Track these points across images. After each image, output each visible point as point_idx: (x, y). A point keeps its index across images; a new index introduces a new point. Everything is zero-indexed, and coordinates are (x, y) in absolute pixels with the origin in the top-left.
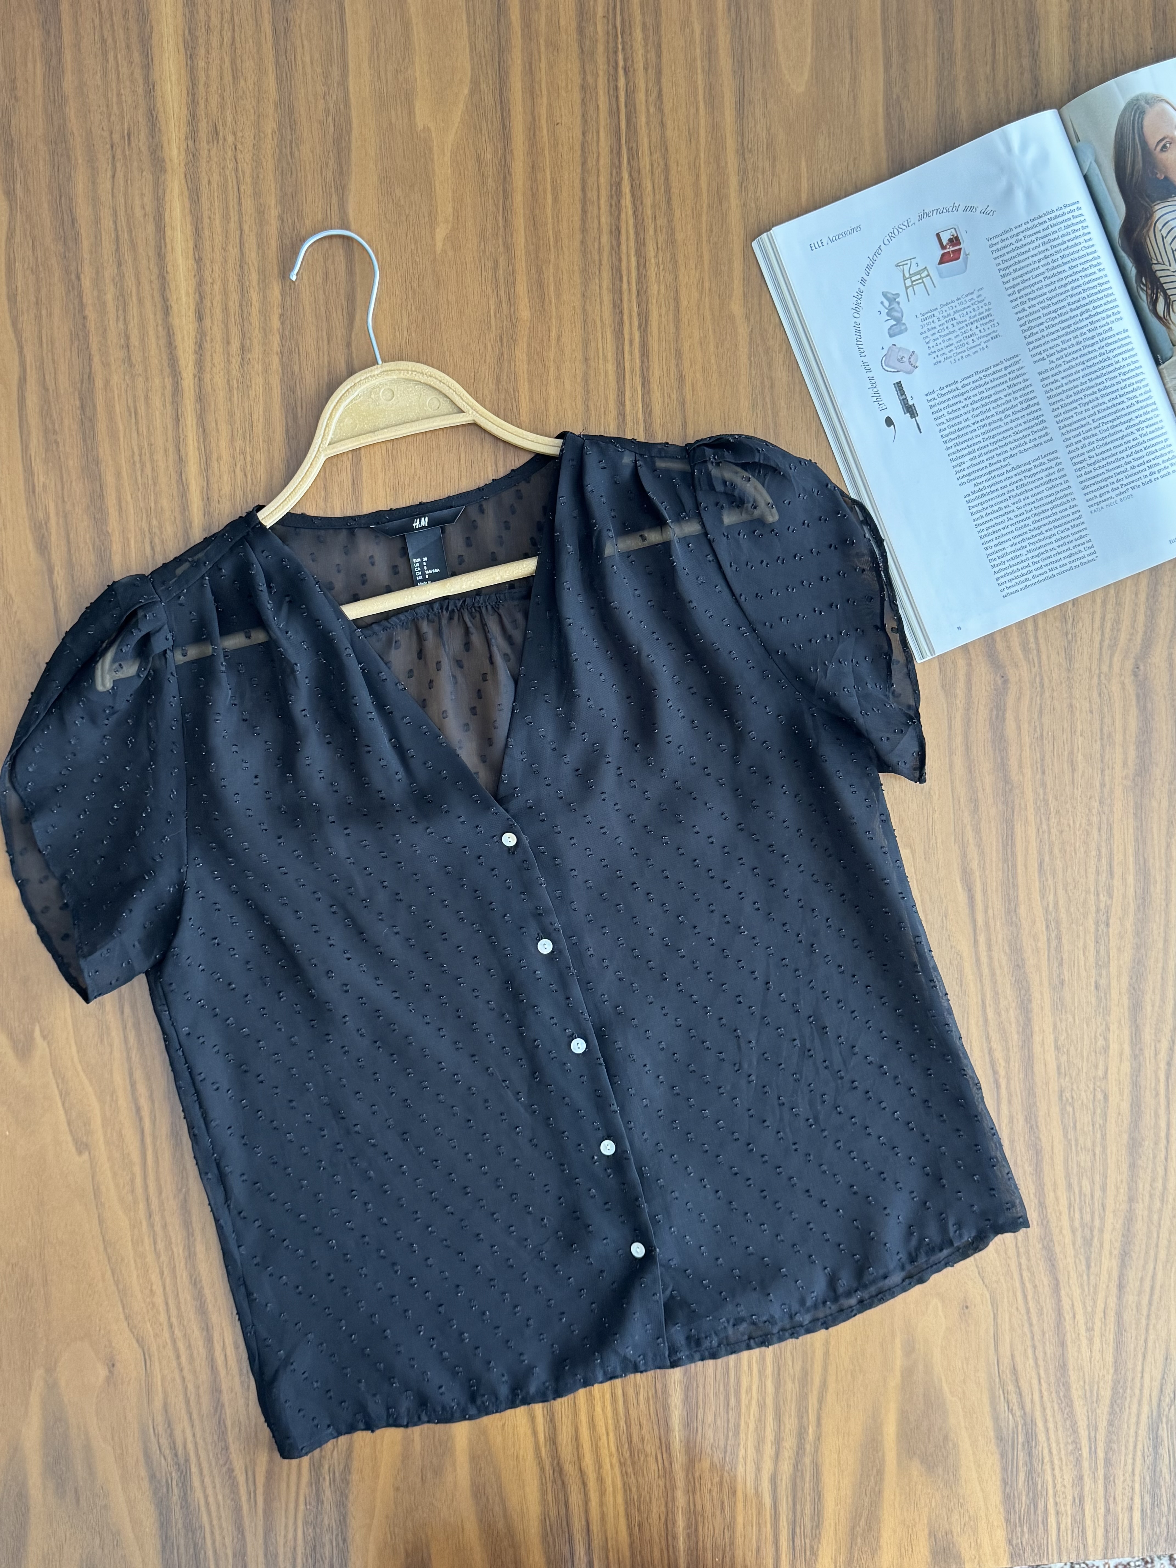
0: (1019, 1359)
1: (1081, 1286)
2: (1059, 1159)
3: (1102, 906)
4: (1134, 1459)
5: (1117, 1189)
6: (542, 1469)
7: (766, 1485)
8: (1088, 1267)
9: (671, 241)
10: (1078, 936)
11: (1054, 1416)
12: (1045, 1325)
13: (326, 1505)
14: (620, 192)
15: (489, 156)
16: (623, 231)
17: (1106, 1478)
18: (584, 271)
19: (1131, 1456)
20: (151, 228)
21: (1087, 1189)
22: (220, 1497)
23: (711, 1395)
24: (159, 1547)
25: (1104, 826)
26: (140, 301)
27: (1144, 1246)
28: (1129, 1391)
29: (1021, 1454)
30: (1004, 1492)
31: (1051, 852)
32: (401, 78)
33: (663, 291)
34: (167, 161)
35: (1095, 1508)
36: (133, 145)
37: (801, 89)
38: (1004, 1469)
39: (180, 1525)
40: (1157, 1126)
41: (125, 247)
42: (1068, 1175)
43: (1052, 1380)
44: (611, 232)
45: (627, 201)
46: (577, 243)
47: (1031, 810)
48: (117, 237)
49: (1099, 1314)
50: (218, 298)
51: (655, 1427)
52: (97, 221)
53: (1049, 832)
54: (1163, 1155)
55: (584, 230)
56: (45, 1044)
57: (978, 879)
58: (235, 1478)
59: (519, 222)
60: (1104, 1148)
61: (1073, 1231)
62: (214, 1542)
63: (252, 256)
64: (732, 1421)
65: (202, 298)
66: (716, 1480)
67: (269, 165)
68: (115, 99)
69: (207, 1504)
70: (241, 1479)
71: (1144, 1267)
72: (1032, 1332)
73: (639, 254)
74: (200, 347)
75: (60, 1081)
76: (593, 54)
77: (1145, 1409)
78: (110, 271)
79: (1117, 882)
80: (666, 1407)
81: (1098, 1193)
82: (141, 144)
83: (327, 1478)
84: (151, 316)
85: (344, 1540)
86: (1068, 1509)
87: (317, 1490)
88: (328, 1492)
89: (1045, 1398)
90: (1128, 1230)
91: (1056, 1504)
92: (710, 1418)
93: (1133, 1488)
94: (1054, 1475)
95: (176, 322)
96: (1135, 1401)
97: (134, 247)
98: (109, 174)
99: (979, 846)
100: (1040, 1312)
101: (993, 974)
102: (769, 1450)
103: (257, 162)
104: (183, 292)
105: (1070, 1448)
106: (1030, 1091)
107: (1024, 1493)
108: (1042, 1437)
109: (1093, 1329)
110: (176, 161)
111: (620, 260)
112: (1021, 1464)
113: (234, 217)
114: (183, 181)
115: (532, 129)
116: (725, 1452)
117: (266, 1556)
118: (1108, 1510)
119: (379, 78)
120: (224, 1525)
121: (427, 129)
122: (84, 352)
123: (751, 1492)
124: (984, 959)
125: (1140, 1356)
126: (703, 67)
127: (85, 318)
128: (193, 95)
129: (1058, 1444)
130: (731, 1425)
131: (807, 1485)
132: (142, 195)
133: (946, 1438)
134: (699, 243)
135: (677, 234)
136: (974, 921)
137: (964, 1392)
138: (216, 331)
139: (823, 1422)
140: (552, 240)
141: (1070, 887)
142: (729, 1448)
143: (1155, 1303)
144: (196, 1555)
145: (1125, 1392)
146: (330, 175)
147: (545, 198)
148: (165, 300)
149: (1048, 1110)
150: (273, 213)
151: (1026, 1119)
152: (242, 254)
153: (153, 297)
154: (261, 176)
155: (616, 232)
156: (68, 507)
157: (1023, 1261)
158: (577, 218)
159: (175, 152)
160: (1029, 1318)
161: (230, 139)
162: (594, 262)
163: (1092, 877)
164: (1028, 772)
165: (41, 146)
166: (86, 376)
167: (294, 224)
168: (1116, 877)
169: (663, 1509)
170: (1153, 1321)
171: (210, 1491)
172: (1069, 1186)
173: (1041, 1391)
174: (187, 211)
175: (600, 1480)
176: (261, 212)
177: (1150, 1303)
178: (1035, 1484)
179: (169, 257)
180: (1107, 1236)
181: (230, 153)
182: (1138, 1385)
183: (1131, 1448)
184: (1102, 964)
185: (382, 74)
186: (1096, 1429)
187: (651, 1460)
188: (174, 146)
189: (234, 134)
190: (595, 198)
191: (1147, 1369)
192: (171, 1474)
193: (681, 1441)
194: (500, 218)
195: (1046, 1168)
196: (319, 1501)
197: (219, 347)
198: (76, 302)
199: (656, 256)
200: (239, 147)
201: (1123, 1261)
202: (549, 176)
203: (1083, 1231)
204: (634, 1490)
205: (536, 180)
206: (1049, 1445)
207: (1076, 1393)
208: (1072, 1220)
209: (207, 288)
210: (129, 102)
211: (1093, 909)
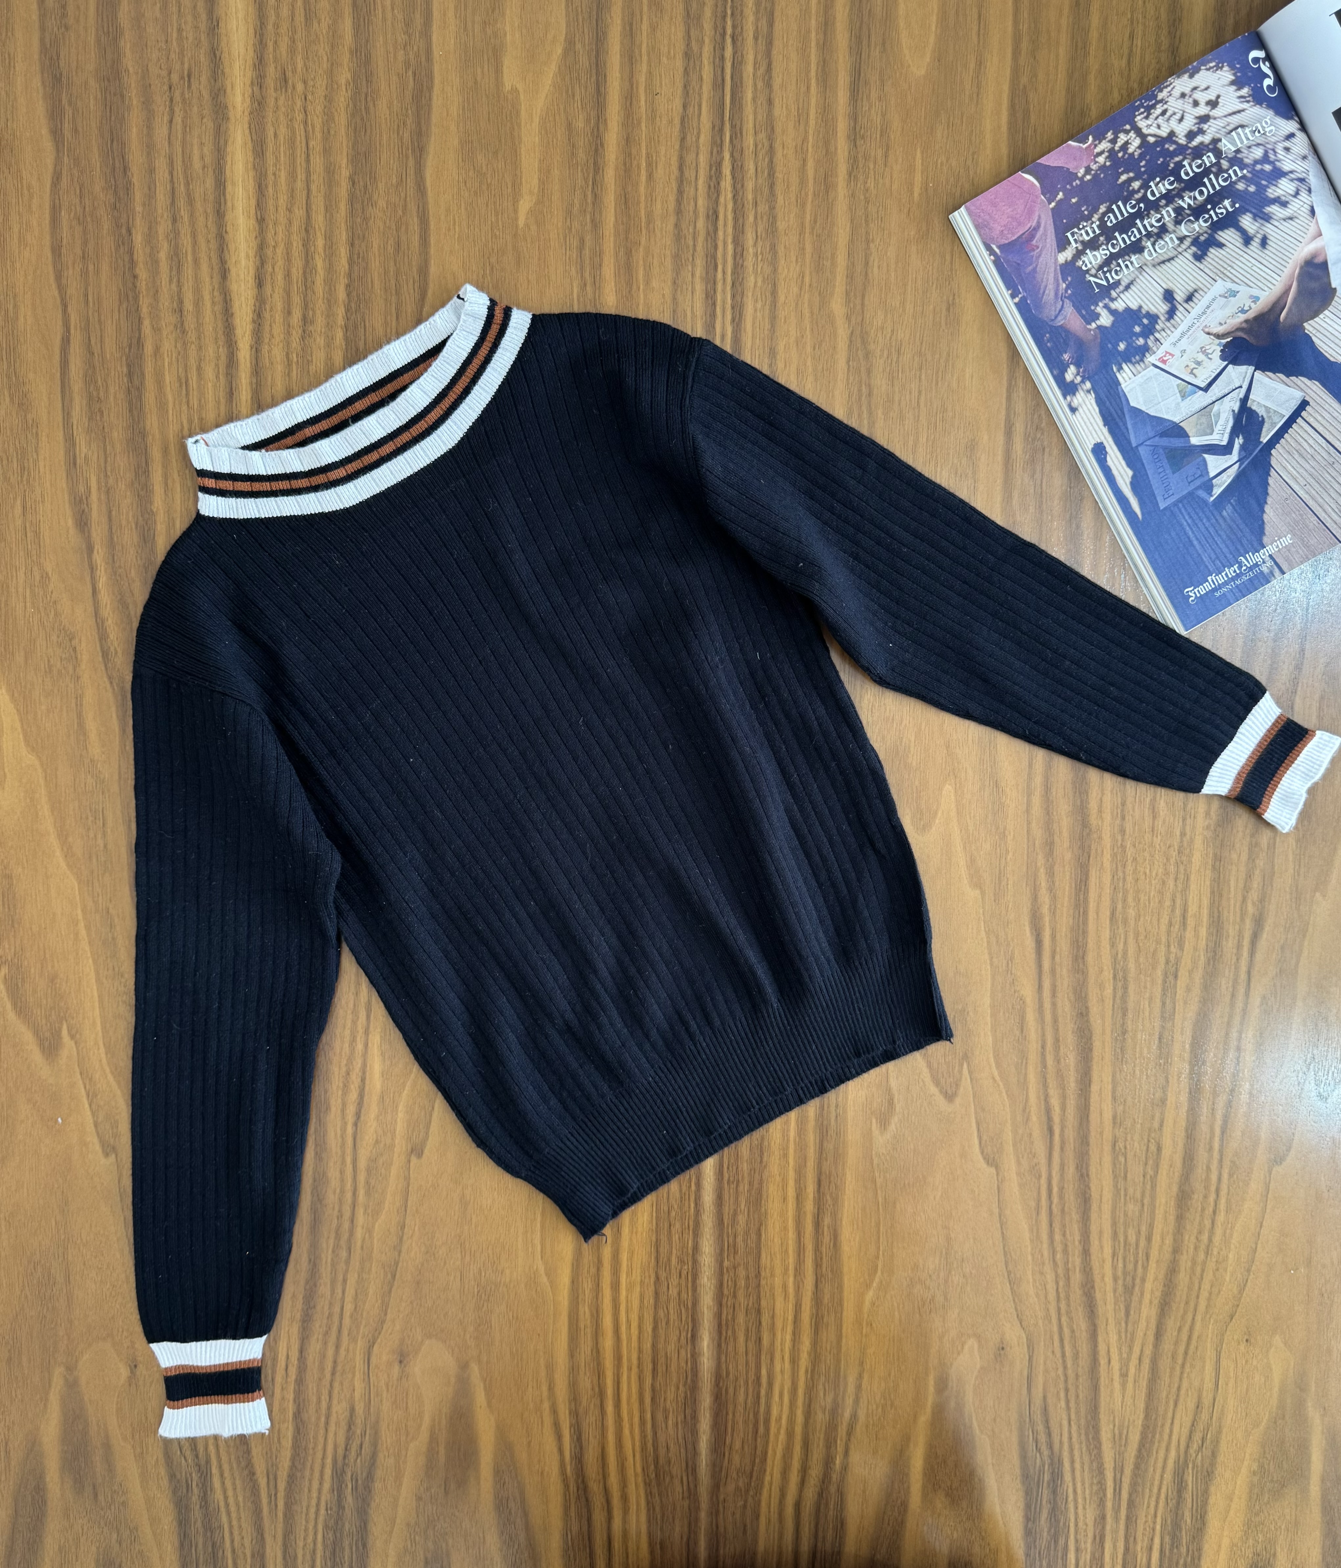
0: (1050, 1401)
1: (1119, 1332)
2: (1107, 1208)
3: (1172, 957)
4: (1157, 1502)
5: (1163, 1239)
6: (566, 1486)
7: (789, 1510)
8: (1127, 1314)
9: (772, 230)
10: (1145, 987)
11: (1081, 1457)
12: (1080, 1369)
13: (348, 1512)
14: (720, 173)
15: (580, 124)
16: (721, 216)
17: (1128, 1518)
18: (677, 257)
19: (1154, 1499)
20: (210, 182)
21: (1132, 1239)
22: (240, 1499)
23: (741, 1423)
24: (177, 1544)
25: (1181, 876)
26: (196, 261)
27: (1184, 1297)
28: (1157, 1436)
29: (1045, 1492)
30: (1026, 1527)
31: (1125, 900)
32: (489, 31)
33: (759, 284)
34: (230, 108)
35: (1115, 1547)
36: (193, 87)
37: (923, 72)
38: (1028, 1507)
39: (199, 1524)
40: (1208, 1179)
41: (182, 203)
42: (1114, 1224)
43: (1083, 1422)
44: (708, 216)
45: (727, 183)
46: (670, 227)
47: (1107, 856)
48: (173, 189)
49: (1134, 1361)
50: (280, 263)
51: (682, 1450)
52: (151, 171)
53: (1124, 879)
54: (1211, 1209)
55: (679, 212)
56: (72, 1043)
57: (1047, 924)
58: (256, 1480)
59: (610, 199)
60: (1153, 1198)
61: (1115, 1279)
62: (232, 1541)
63: (319, 219)
64: (759, 1449)
65: (263, 263)
66: (740, 1503)
67: (342, 119)
68: (175, 35)
69: (227, 1505)
70: (262, 1482)
71: (1183, 1317)
72: (1066, 1375)
73: (738, 242)
74: (259, 316)
75: (87, 1082)
76: (699, 18)
77: (1173, 1454)
78: (163, 228)
79: (1189, 934)
80: (694, 1432)
81: (1143, 1243)
82: (202, 87)
83: (350, 1486)
84: (207, 279)
85: (364, 1546)
86: (1088, 1546)
87: (339, 1496)
88: (350, 1499)
89: (1074, 1440)
90: (1170, 1281)
91: (1077, 1541)
92: (737, 1445)
93: (1154, 1530)
94: (1076, 1513)
95: (234, 287)
96: (1164, 1445)
97: (191, 201)
98: (166, 118)
99: (1051, 889)
100: (1076, 1356)
101: (1055, 1021)
102: (794, 1478)
103: (329, 117)
104: (243, 255)
105: (1095, 1488)
106: (1084, 1140)
107: (1046, 1530)
108: (1068, 1477)
109: (1127, 1375)
110: (239, 108)
111: (716, 247)
112: (1044, 1502)
113: (301, 175)
114: (247, 131)
115: (629, 98)
116: (751, 1477)
117: (284, 1558)
118: (1127, 1549)
119: (465, 29)
120: (244, 1525)
121: (515, 90)
122: (134, 316)
123: (774, 1517)
124: (1047, 1005)
125: (1172, 1403)
126: (817, 40)
127: (135, 277)
128: (262, 35)
129: (1083, 1484)
130: (759, 1452)
131: (831, 1513)
132: (202, 144)
133: (972, 1473)
134: (802, 233)
135: (779, 223)
136: (1040, 966)
137: (993, 1431)
138: (277, 300)
139: (851, 1452)
140: (643, 220)
141: (1142, 937)
142: (755, 1474)
143: (1191, 1352)
144: (214, 1554)
145: (1153, 1437)
146: (406, 135)
147: (639, 175)
148: (223, 262)
149: (1100, 1159)
150: (345, 173)
151: (1077, 1167)
152: (308, 217)
153: (210, 258)
154: (332, 132)
155: (713, 216)
156: (111, 481)
157: (1063, 1306)
158: (672, 198)
159: (238, 99)
160: (1064, 1362)
161: (300, 87)
162: (688, 247)
163: (1164, 928)
164: (1107, 817)
165: (92, 83)
166: (135, 341)
167: (366, 187)
168: (1189, 928)
169: (686, 1529)
170: (1187, 1369)
171: (230, 1493)
172: (1115, 1235)
173: (1070, 1433)
174: (250, 166)
175: (625, 1498)
176: (330, 171)
177: (1186, 1353)
178: (1057, 1521)
179: (229, 217)
180: (1148, 1286)
181: (299, 103)
182: (1167, 1430)
183: (1155, 1490)
184: (1167, 1016)
185: (469, 24)
186: (1122, 1472)
187: (677, 1482)
188: (238, 91)
189: (305, 82)
190: (693, 179)
191: (1178, 1416)
192: (191, 1474)
193: (707, 1465)
194: (589, 193)
195: (1094, 1216)
196: (340, 1506)
197: (279, 317)
198: (127, 259)
199: (755, 244)
200: (309, 97)
201: (1163, 1310)
202: (644, 152)
203: (1125, 1280)
204: (658, 1509)
205: (630, 154)
206: (1074, 1484)
207: (1105, 1435)
208: (1114, 1268)
209: (269, 252)
210: (190, 39)
211: (1162, 960)
